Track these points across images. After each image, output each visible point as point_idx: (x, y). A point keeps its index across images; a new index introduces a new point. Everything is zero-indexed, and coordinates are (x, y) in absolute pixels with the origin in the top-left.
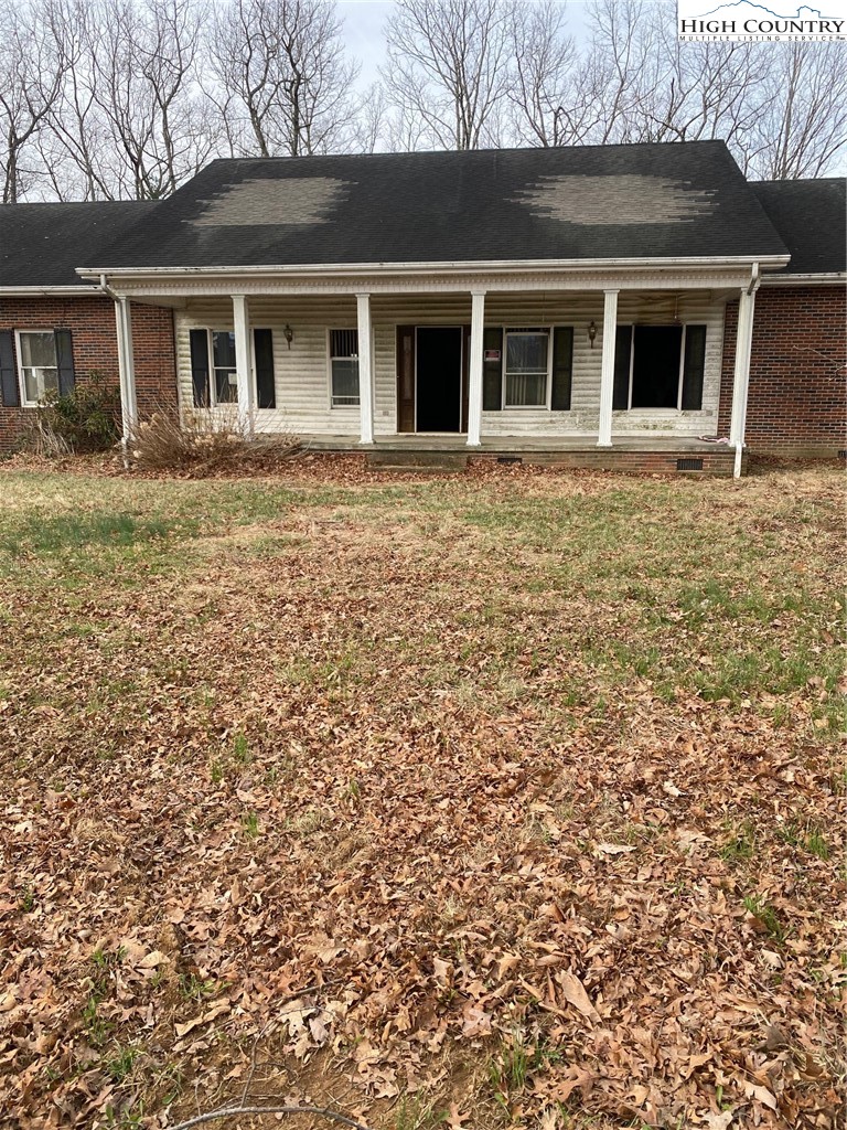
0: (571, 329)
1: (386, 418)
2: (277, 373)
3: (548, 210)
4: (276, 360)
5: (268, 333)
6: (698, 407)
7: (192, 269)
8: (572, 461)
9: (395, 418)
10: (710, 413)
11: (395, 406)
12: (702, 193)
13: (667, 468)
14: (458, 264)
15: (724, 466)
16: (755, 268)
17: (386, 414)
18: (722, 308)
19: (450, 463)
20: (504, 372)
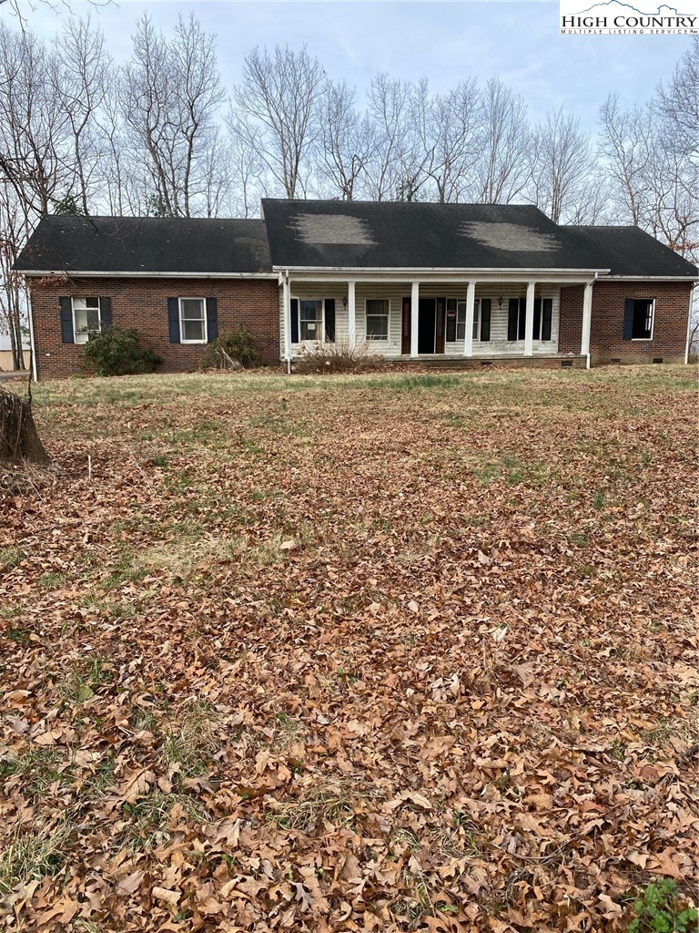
0: (490, 300)
1: (396, 347)
2: (336, 323)
3: (485, 242)
4: (336, 316)
5: (333, 301)
6: (549, 339)
7: (337, 268)
8: (516, 363)
9: (400, 347)
10: (554, 342)
11: (401, 340)
12: (549, 236)
13: (557, 366)
14: (469, 269)
15: (582, 364)
16: (596, 274)
17: (395, 344)
18: (559, 291)
19: (463, 365)
20: (457, 322)
